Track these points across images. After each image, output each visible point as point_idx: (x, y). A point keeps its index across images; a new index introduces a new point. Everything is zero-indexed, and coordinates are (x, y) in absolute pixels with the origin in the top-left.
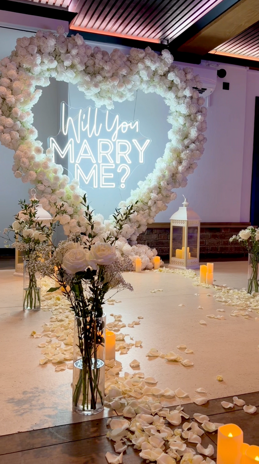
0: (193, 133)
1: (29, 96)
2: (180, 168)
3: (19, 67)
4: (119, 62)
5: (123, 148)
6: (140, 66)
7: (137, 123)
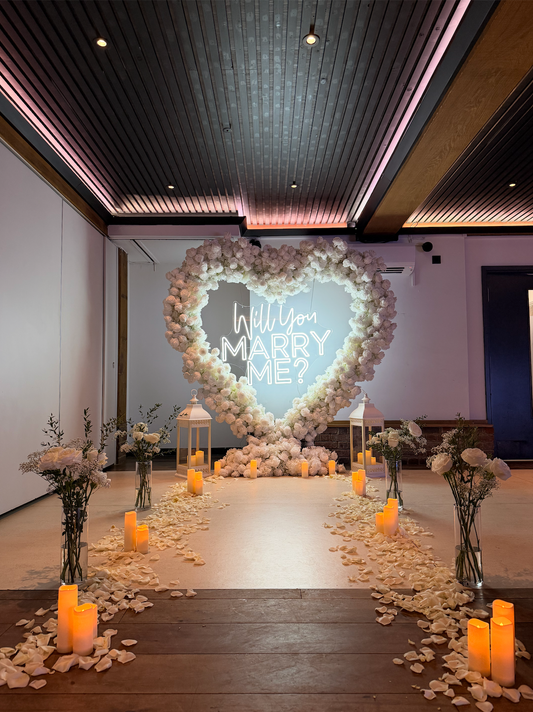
0: (376, 321)
1: (195, 302)
2: (360, 359)
3: (188, 276)
4: (286, 258)
5: (300, 341)
6: (310, 258)
7: (315, 314)
